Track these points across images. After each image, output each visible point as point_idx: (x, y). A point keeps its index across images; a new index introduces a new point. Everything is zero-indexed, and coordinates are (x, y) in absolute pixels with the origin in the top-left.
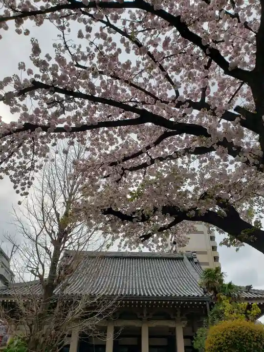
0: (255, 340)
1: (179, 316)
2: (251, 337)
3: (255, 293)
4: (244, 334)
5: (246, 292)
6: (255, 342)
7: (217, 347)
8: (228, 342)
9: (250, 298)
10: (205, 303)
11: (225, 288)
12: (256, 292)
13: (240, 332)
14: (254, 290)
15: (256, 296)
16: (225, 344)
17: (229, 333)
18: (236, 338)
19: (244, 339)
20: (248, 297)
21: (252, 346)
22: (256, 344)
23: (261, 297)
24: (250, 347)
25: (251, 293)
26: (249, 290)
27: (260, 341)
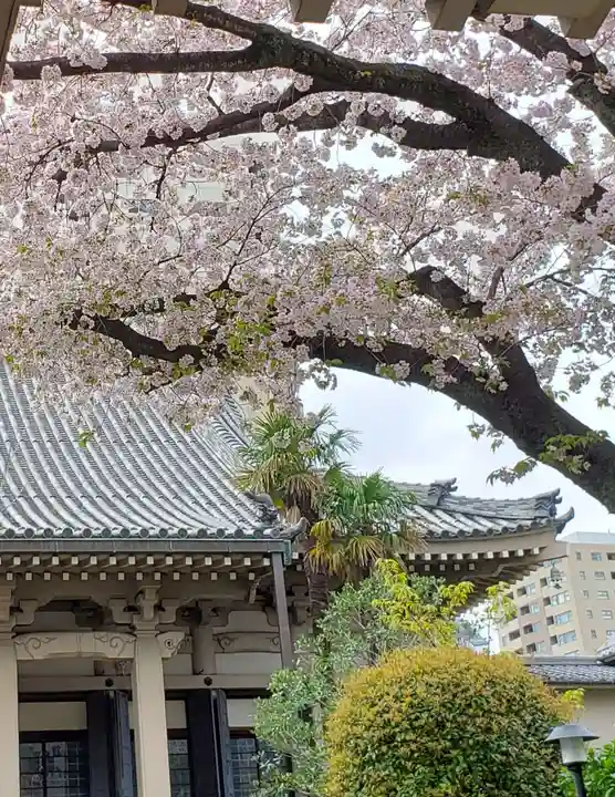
0: (503, 710)
1: (149, 613)
2: (491, 699)
3: (466, 515)
4: (472, 692)
5: (431, 509)
6: (502, 715)
7: (378, 734)
8: (417, 719)
9: (445, 533)
10: (266, 562)
11: (352, 497)
12: (469, 509)
13: (457, 686)
14: (463, 501)
15: (468, 526)
16: (406, 724)
17: (421, 690)
18: (443, 705)
19: (469, 706)
20: (440, 531)
21: (495, 727)
22: (505, 722)
23: (490, 531)
24: (488, 730)
25: (450, 513)
26: (442, 497)
27: (517, 713)
